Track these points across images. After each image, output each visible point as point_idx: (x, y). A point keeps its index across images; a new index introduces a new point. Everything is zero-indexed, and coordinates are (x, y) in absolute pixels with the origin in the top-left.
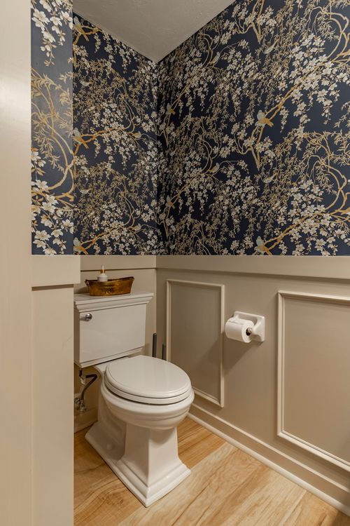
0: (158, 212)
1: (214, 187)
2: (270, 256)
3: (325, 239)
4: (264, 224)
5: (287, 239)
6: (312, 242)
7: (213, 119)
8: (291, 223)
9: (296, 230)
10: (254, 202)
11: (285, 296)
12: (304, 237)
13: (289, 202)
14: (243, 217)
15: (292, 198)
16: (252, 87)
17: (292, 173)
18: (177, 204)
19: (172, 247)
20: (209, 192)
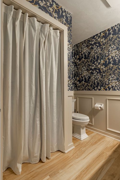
0: (75, 80)
1: (90, 75)
2: (105, 91)
3: (117, 87)
4: (103, 84)
5: (108, 87)
6: (114, 88)
7: (90, 60)
8: (109, 84)
9: (111, 85)
10: (101, 79)
11: (108, 99)
12: (112, 87)
14: (98, 82)
15: (110, 79)
16: (100, 54)
17: (110, 73)
18: (80, 79)
19: (79, 89)
20: (89, 76)
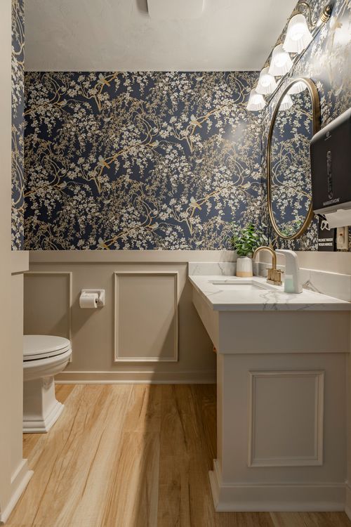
1: (61, 199)
2: (108, 250)
3: (141, 241)
4: (103, 230)
5: (119, 240)
6: (134, 242)
8: (121, 231)
9: (125, 235)
10: (97, 214)
11: (119, 275)
12: (130, 239)
13: (120, 218)
14: (88, 224)
16: (95, 138)
17: (122, 200)
20: (56, 201)
